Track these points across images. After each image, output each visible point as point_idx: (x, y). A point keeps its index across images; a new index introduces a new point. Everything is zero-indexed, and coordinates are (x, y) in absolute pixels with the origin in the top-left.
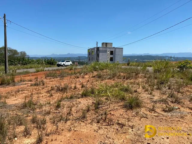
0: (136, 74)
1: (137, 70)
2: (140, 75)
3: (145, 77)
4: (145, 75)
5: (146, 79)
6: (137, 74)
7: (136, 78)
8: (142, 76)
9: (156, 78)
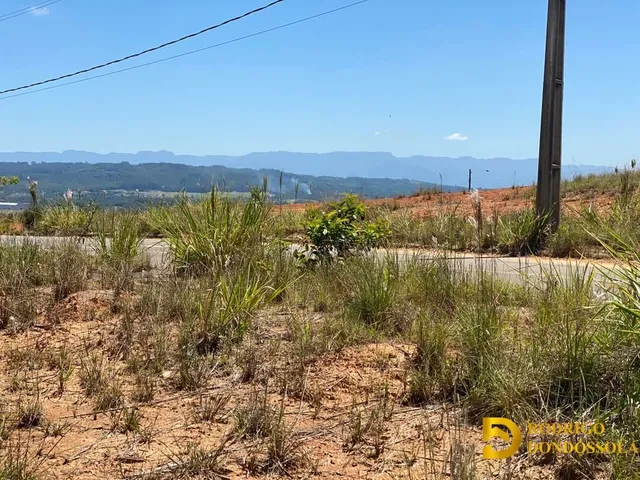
0: (61, 294)
1: (70, 260)
2: (83, 298)
3: (115, 310)
4: (117, 294)
5: (117, 320)
6: (66, 292)
7: (53, 323)
8: (95, 300)
9: (175, 313)
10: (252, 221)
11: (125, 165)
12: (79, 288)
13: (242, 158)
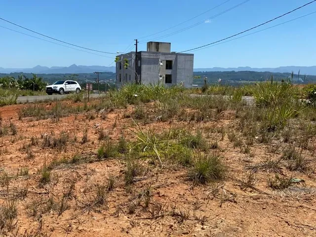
0: (219, 111)
1: (221, 102)
2: (226, 113)
3: (237, 117)
4: (237, 112)
5: (238, 120)
6: (221, 110)
7: (217, 120)
8: (230, 114)
9: (259, 119)
10: (285, 89)
11: (233, 72)
12: (224, 110)
13: (277, 68)
